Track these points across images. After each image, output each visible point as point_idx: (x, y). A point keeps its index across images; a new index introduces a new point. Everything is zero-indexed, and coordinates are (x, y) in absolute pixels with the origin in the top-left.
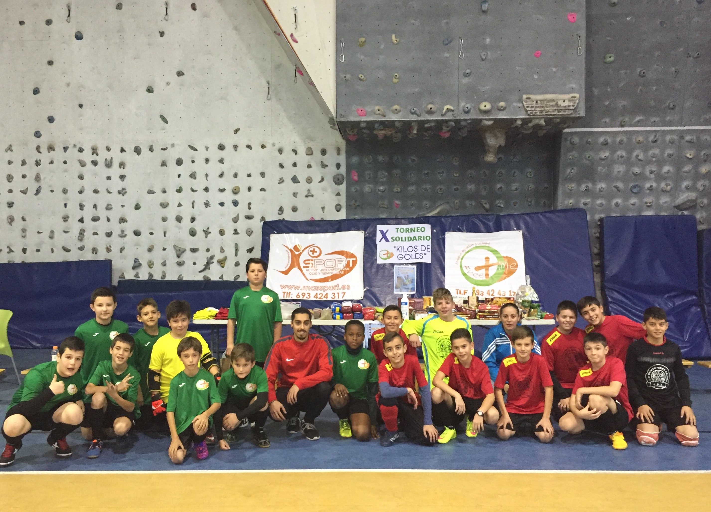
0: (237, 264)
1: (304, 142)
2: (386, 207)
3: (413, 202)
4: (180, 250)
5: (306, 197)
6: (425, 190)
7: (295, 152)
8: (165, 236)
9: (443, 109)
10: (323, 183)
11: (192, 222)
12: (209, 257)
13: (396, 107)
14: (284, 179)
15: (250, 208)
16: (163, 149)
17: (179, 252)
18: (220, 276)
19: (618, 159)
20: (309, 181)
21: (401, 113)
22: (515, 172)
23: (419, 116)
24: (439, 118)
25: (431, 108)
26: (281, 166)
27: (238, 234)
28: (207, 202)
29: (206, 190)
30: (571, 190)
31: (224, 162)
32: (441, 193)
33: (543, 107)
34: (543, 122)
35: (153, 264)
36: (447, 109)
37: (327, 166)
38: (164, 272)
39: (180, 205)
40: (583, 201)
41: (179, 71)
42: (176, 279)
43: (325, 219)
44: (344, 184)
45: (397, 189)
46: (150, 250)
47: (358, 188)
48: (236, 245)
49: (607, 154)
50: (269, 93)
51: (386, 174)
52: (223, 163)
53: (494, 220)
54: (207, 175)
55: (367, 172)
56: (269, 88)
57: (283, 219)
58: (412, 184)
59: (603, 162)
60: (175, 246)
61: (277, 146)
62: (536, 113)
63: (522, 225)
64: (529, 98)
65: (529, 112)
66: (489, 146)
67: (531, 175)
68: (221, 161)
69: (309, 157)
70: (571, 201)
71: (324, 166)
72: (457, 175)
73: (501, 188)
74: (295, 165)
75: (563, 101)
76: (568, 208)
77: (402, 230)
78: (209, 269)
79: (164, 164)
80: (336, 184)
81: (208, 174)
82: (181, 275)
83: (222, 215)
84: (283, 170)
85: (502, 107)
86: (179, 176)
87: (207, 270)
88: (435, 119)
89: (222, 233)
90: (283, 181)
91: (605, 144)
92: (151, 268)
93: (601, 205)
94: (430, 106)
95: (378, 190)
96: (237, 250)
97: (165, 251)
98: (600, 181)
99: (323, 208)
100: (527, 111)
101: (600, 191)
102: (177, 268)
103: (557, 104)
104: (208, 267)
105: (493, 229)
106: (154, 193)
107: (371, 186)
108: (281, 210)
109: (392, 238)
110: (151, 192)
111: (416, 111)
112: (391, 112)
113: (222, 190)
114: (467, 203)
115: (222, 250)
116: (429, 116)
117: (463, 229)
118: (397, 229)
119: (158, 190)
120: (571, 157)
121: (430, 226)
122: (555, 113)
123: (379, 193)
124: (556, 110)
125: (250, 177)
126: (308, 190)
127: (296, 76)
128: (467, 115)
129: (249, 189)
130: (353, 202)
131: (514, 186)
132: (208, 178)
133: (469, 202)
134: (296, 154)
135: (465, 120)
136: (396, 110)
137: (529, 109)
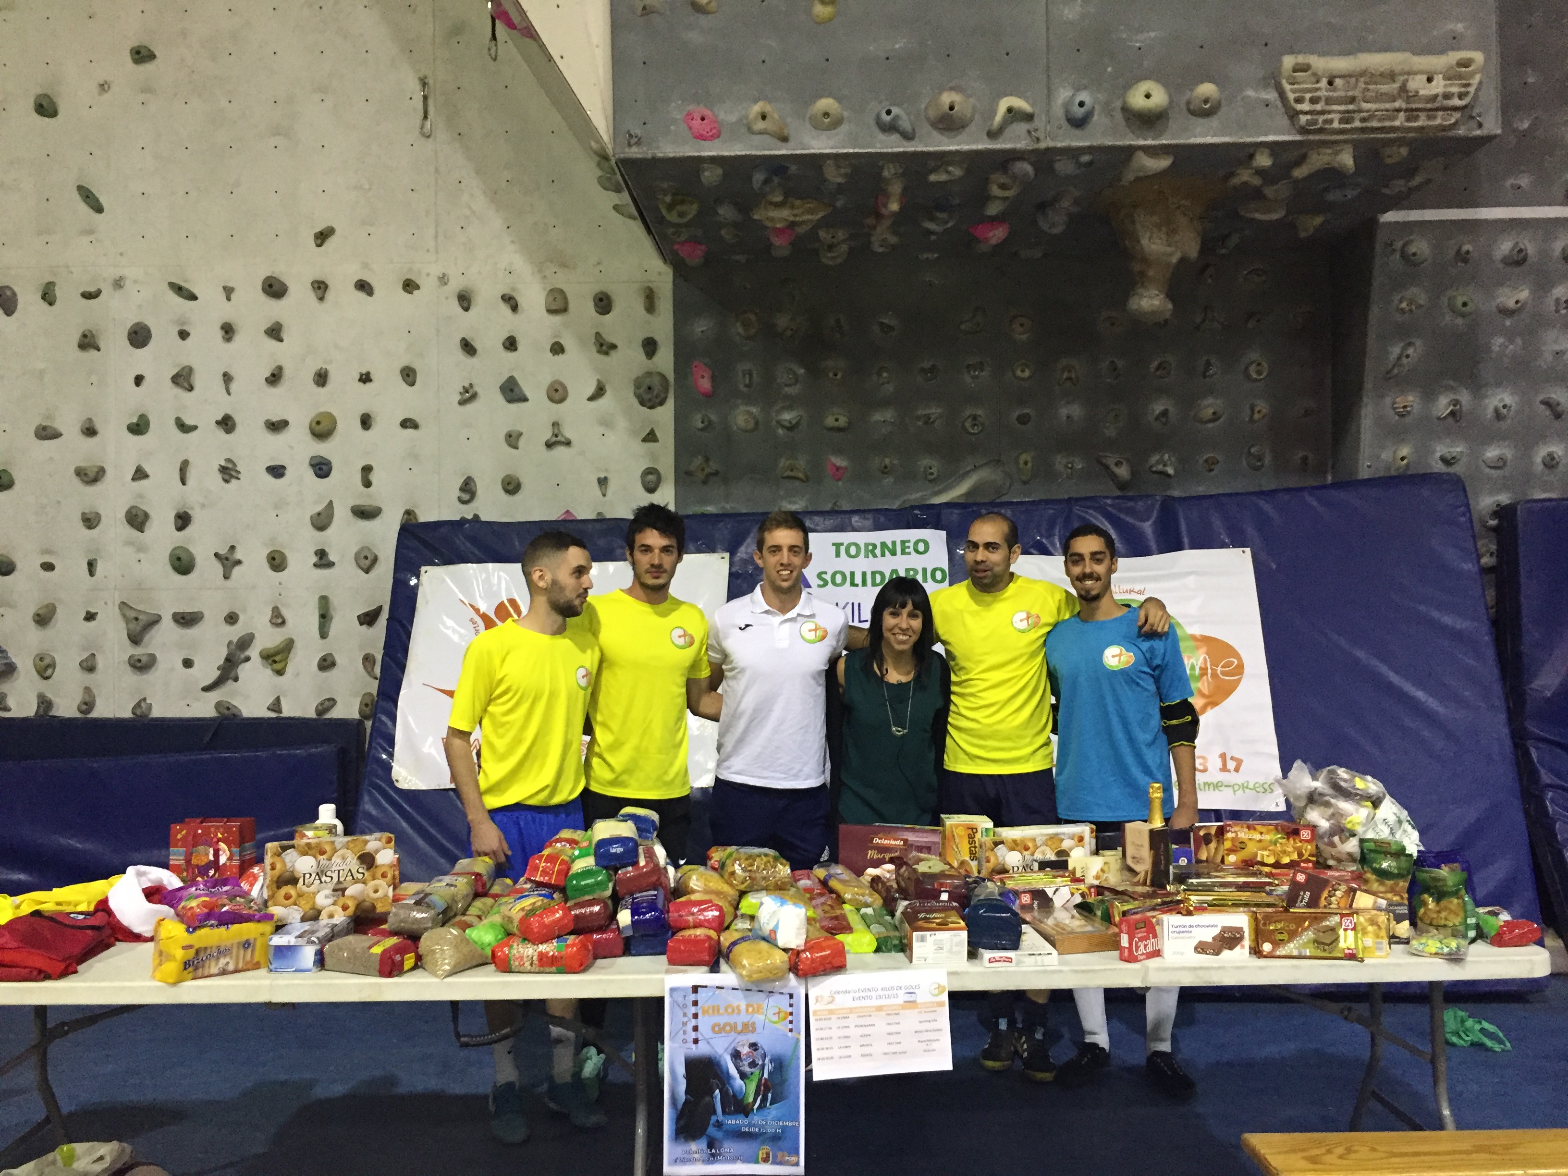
0: (326, 664)
1: (540, 271)
2: (801, 475)
3: (887, 461)
4: (137, 619)
5: (549, 445)
6: (926, 423)
7: (511, 302)
8: (92, 573)
9: (994, 113)
10: (602, 402)
11: (180, 529)
12: (235, 641)
13: (826, 103)
14: (476, 388)
15: (367, 484)
16: (88, 296)
17: (132, 626)
18: (271, 700)
19: (1557, 311)
20: (557, 396)
21: (844, 128)
22: (1208, 364)
23: (908, 137)
24: (980, 147)
25: (952, 108)
26: (468, 347)
27: (331, 565)
28: (230, 466)
29: (227, 424)
30: (1402, 416)
31: (284, 335)
32: (976, 430)
33: (1352, 100)
34: (1347, 159)
35: (52, 665)
36: (1010, 110)
37: (614, 347)
38: (87, 690)
39: (140, 474)
40: (1441, 449)
41: (136, 45)
42: (127, 714)
43: (609, 516)
44: (670, 403)
45: (837, 418)
46: (43, 619)
47: (713, 417)
48: (324, 601)
49: (1524, 294)
50: (426, 117)
51: (802, 371)
52: (281, 340)
53: (1155, 514)
54: (227, 378)
55: (742, 367)
56: (425, 98)
57: (476, 517)
58: (885, 403)
59: (1508, 323)
60: (124, 605)
61: (455, 285)
62: (1326, 122)
63: (1250, 531)
64: (1305, 68)
65: (1303, 119)
66: (1145, 260)
67: (1259, 373)
68: (275, 332)
69: (557, 319)
70: (1405, 451)
71: (604, 348)
72: (1027, 374)
73: (1165, 413)
74: (511, 344)
75: (1425, 77)
76: (1393, 473)
77: (853, 550)
78: (236, 679)
79: (88, 342)
80: (642, 404)
81: (232, 373)
82: (145, 699)
83: (279, 505)
84: (474, 360)
85: (1206, 101)
86: (139, 380)
87: (230, 684)
88: (966, 147)
89: (277, 562)
90: (474, 396)
91: (1518, 260)
92: (47, 678)
93: (1500, 464)
94: (947, 98)
95: (778, 422)
96: (325, 617)
97: (92, 624)
98: (1498, 384)
99: (603, 482)
100: (1293, 115)
101: (1498, 415)
102: (131, 678)
103: (1403, 88)
104: (232, 675)
105: (1153, 545)
106: (56, 435)
107: (754, 410)
108: (468, 489)
109: (820, 576)
110: (46, 433)
111: (897, 117)
112: (808, 126)
113: (276, 426)
114: (1060, 462)
115: (278, 620)
116: (945, 139)
117: (1054, 545)
118: (838, 546)
119: (69, 425)
120: (1404, 305)
121: (944, 533)
122: (1397, 123)
123: (780, 431)
124: (1398, 110)
125: (368, 385)
126: (555, 424)
127: (494, 37)
128: (1077, 132)
129: (366, 422)
130: (698, 461)
131: (1209, 406)
132: (233, 387)
133: (1064, 461)
134: (515, 308)
135: (1072, 153)
136: (826, 115)
137: (1305, 107)
